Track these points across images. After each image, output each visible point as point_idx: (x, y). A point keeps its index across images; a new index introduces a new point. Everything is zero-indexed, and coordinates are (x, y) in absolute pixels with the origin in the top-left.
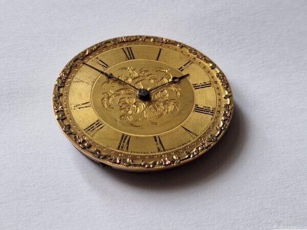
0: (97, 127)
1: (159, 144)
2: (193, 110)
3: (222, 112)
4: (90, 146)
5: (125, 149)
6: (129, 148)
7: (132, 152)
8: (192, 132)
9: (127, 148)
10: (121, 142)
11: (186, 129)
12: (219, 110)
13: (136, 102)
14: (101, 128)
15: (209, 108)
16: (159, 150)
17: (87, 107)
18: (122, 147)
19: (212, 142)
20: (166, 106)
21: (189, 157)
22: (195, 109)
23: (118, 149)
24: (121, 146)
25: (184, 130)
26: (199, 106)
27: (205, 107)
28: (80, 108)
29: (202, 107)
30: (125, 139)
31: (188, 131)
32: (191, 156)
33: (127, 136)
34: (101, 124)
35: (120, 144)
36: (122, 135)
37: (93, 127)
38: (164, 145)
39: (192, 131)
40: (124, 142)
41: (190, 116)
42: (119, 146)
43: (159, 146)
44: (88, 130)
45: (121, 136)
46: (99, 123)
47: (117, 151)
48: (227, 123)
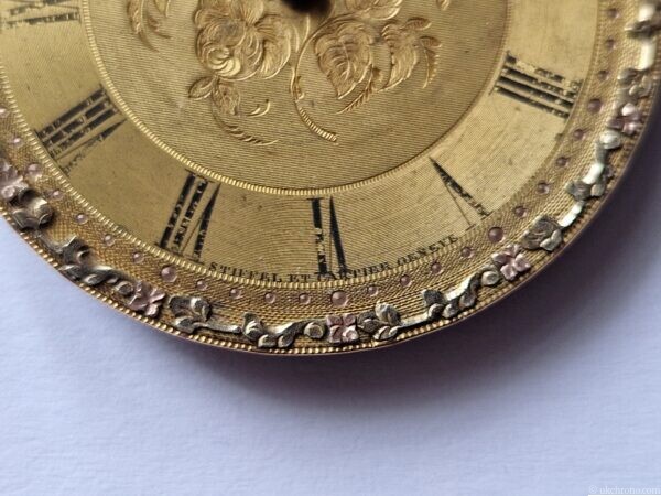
0: (92, 125)
1: (327, 238)
2: (492, 83)
3: (608, 111)
4: (50, 220)
5: (190, 249)
6: (205, 245)
7: (213, 267)
8: (466, 196)
9: (198, 247)
10: (177, 211)
11: (447, 178)
12: (596, 93)
13: (265, 16)
14: (105, 133)
15: (559, 78)
16: (323, 269)
17: (60, 18)
18: (179, 237)
19: (537, 256)
20: (384, 48)
21: (438, 316)
22: (502, 79)
23: (162, 245)
24: (174, 233)
25: (439, 181)
26: (521, 65)
27: (545, 72)
28: (32, 21)
29: (530, 71)
30: (197, 197)
31: (455, 185)
32: (446, 313)
33: (202, 187)
34: (109, 114)
35: (173, 221)
36: (185, 175)
37: (75, 124)
38: (345, 247)
39: (468, 187)
40: (189, 214)
41: (476, 111)
42: (168, 232)
43: (327, 247)
44: (55, 139)
45: (181, 184)
46: (100, 107)
47: (157, 252)
48: (620, 166)
